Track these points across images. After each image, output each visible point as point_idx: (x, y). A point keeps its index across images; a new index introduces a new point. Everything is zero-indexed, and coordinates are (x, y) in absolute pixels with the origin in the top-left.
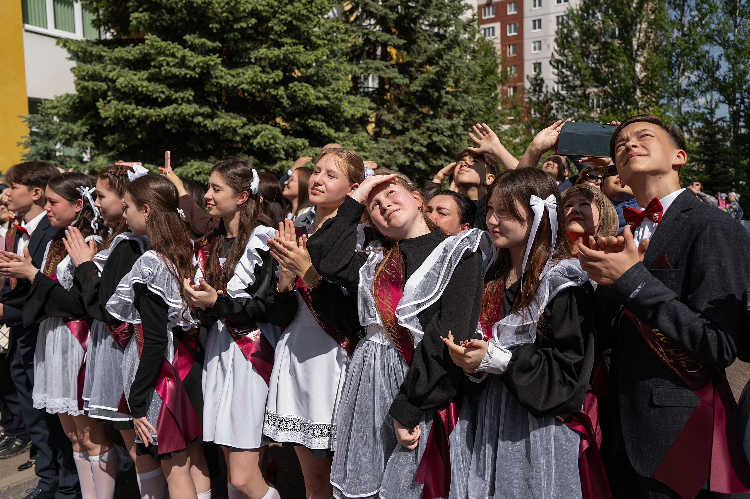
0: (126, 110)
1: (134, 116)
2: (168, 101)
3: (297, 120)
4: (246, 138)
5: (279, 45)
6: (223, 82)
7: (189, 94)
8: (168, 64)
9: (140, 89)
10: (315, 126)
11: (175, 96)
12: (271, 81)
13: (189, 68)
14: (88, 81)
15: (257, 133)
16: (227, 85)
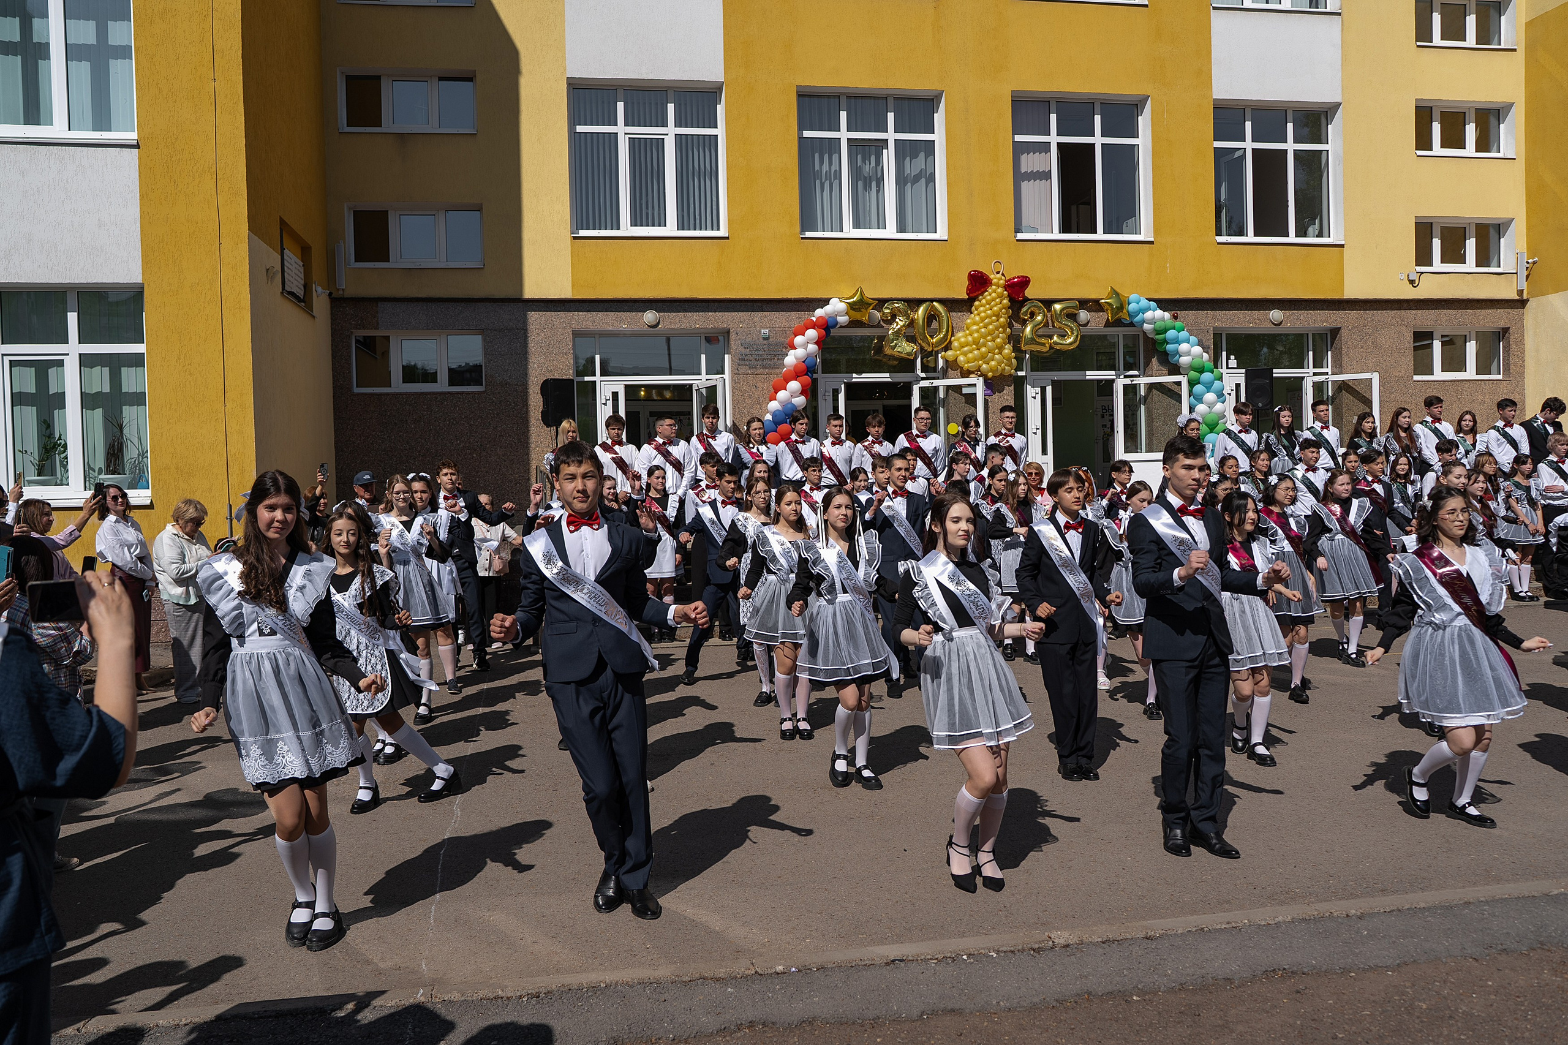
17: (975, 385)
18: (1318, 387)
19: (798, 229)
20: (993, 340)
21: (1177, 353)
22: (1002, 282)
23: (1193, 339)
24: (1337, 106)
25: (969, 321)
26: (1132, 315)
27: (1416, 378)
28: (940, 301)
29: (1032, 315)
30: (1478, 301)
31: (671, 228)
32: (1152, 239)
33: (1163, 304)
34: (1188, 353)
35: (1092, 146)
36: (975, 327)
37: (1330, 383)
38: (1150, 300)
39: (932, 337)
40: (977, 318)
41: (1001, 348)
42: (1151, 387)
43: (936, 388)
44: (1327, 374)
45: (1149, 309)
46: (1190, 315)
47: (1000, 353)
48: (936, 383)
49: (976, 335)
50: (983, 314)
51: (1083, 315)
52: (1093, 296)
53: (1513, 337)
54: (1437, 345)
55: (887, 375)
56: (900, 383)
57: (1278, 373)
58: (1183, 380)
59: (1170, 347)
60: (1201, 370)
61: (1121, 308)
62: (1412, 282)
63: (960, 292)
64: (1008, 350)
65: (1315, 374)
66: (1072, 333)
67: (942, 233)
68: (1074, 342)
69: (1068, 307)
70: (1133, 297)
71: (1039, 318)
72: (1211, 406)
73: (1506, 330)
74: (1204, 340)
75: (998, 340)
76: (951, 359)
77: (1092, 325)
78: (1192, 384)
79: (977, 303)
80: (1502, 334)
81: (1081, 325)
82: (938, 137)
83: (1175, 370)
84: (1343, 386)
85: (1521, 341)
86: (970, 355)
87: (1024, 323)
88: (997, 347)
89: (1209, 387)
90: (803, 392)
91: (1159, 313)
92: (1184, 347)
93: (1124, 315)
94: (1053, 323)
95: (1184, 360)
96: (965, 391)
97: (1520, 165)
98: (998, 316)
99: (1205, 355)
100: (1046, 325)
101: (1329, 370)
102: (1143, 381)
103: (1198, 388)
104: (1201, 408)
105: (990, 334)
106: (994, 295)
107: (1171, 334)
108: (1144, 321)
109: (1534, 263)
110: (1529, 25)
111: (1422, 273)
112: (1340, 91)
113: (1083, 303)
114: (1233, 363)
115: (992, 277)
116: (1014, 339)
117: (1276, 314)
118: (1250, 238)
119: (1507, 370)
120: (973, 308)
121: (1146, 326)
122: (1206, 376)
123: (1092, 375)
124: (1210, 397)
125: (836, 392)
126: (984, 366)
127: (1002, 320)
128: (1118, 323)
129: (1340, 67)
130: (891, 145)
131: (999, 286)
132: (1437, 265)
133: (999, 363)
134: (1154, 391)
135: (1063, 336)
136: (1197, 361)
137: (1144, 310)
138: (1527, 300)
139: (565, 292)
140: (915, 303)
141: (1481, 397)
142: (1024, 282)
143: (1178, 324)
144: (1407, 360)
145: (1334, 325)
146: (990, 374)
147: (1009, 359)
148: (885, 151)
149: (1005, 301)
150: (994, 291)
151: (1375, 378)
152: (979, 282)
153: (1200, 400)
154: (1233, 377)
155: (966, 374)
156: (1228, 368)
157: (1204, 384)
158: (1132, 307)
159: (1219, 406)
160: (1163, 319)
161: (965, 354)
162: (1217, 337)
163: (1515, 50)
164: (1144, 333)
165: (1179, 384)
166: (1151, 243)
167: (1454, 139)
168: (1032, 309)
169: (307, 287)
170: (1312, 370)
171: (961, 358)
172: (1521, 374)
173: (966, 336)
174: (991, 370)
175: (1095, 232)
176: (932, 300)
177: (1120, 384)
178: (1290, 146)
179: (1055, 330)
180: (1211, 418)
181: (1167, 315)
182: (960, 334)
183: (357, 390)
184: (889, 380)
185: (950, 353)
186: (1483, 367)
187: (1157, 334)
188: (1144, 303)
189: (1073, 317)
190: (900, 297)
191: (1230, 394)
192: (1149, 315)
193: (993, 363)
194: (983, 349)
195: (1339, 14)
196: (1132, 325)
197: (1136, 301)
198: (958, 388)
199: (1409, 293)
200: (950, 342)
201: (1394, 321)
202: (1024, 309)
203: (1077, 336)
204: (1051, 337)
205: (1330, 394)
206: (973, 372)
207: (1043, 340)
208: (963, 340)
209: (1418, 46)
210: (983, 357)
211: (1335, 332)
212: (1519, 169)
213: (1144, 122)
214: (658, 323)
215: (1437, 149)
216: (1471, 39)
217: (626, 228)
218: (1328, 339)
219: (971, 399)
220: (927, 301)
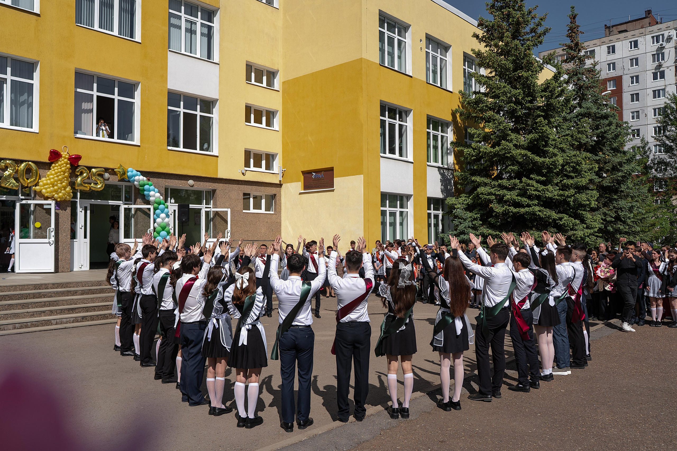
0: (510, 209)
1: (512, 212)
2: (528, 206)
3: (571, 210)
4: (554, 220)
5: (572, 178)
6: (547, 195)
7: (536, 202)
8: (531, 190)
9: (517, 200)
10: (582, 214)
11: (531, 203)
12: (570, 195)
13: (539, 191)
14: (488, 196)
15: (561, 219)
16: (549, 197)
17: (51, 204)
18: (207, 213)
20: (61, 183)
21: (149, 196)
22: (67, 156)
23: (156, 190)
24: (217, 100)
25: (48, 173)
26: (129, 177)
27: (244, 211)
28: (33, 162)
29: (82, 173)
30: (266, 183)
32: (139, 144)
33: (143, 173)
34: (154, 196)
35: (113, 100)
36: (52, 176)
37: (212, 212)
38: (137, 171)
39: (28, 179)
40: (53, 172)
41: (65, 188)
42: (137, 210)
43: (29, 205)
44: (210, 208)
45: (137, 175)
46: (155, 180)
47: (65, 190)
48: (29, 202)
49: (52, 180)
50: (56, 171)
51: (107, 175)
52: (111, 167)
53: (277, 198)
54: (251, 200)
55: (5, 196)
56: (9, 201)
57: (191, 206)
58: (151, 207)
59: (146, 193)
60: (159, 204)
61: (124, 173)
62: (243, 174)
63: (45, 159)
64: (68, 189)
65: (206, 208)
66: (101, 183)
67: (36, 129)
68: (102, 186)
69: (99, 171)
70: (130, 169)
71: (85, 175)
72: (163, 219)
73: (275, 195)
74: (161, 190)
75: (64, 184)
76: (38, 190)
77: (110, 180)
78: (155, 209)
79: (53, 165)
80: (273, 197)
81: (105, 180)
82: (36, 82)
83: (148, 203)
84: (217, 214)
85: (280, 199)
86: (49, 190)
87: (77, 176)
88: (63, 187)
89: (162, 211)
91: (141, 177)
92: (152, 193)
93: (125, 176)
94: (92, 178)
95: (152, 199)
96: (45, 207)
97: (280, 133)
98: (64, 172)
99: (161, 197)
100: (89, 178)
101: (211, 206)
102: (133, 207)
103: (158, 211)
104: (159, 220)
105: (59, 180)
106: (62, 162)
107: (146, 187)
108: (134, 180)
109: (285, 171)
110: (284, 83)
111: (247, 170)
112: (218, 95)
113: (106, 170)
114: (173, 201)
115: (62, 153)
116: (72, 184)
117: (191, 182)
118: (181, 149)
119: (275, 210)
120: (52, 167)
121: (136, 183)
122: (161, 206)
123: (111, 202)
124: (163, 215)
126: (56, 195)
127: (66, 174)
128: (122, 180)
129: (218, 85)
130: (9, 82)
131: (65, 158)
132: (252, 168)
133: (64, 194)
134: (138, 212)
135: (96, 184)
136: (158, 200)
137: (135, 176)
138: (282, 184)
140: (18, 162)
141: (266, 220)
142: (78, 158)
143: (150, 183)
144: (240, 204)
145: (214, 188)
146: (59, 200)
147: (69, 193)
148: (5, 85)
149: (68, 166)
150: (63, 160)
151: (229, 210)
152: (55, 156)
153: (158, 216)
154: (173, 207)
155: (46, 198)
156: (170, 203)
157: (160, 210)
158: (129, 174)
159: (167, 220)
160: (143, 180)
161: (46, 189)
162: (166, 190)
163: (279, 91)
164: (135, 186)
165: (149, 209)
166: (139, 146)
167: (258, 120)
168: (81, 170)
170: (205, 206)
171: (44, 191)
172: (280, 212)
173: (47, 180)
174: (59, 198)
175: (113, 138)
176: (29, 161)
177: (123, 207)
178: (198, 113)
179: (92, 181)
180: (163, 224)
181: (145, 178)
182: (43, 179)
184: (4, 199)
185: (37, 187)
186: (267, 209)
187: (140, 186)
188: (135, 172)
189: (101, 175)
190: (11, 157)
191: (171, 214)
192: (137, 178)
193: (60, 194)
194: (56, 187)
195: (219, 64)
196: (129, 181)
197: (131, 172)
198: (41, 206)
199: (242, 178)
200: (38, 182)
201: (236, 189)
202: (77, 170)
203: (103, 185)
204: (90, 184)
205: (212, 217)
206: (49, 198)
207: (86, 185)
208: (45, 182)
209: (247, 83)
210: (56, 191)
211: (214, 191)
212: (280, 134)
213: (138, 94)
215: (253, 123)
216: (264, 84)
218: (211, 195)
219: (48, 211)
220: (26, 161)
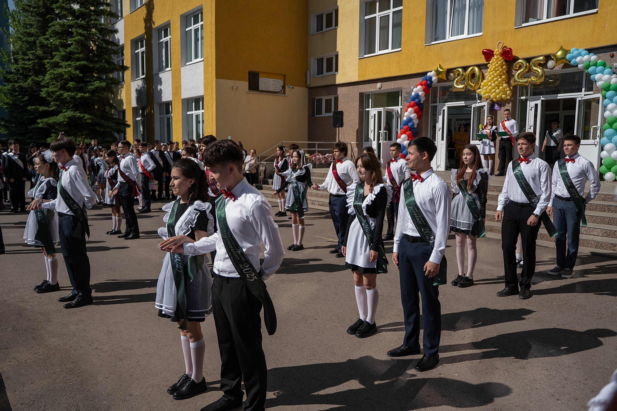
17: (485, 105)
19: (424, 42)
21: (595, 80)
22: (499, 52)
23: (605, 71)
26: (571, 61)
28: (477, 66)
29: (520, 67)
31: (390, 50)
32: (597, 11)
33: (590, 51)
34: (600, 79)
38: (584, 49)
39: (473, 83)
40: (490, 71)
41: (500, 86)
45: (582, 55)
47: (499, 88)
48: (477, 105)
51: (550, 63)
52: (553, 52)
55: (463, 102)
58: (600, 96)
59: (592, 77)
60: (608, 89)
61: (564, 57)
63: (483, 61)
64: (504, 87)
66: (541, 74)
70: (573, 49)
71: (524, 68)
72: (611, 111)
77: (555, 69)
78: (604, 97)
81: (549, 69)
87: (515, 71)
89: (611, 100)
90: (415, 112)
91: (586, 57)
92: (597, 76)
93: (566, 60)
94: (531, 70)
95: (599, 84)
100: (529, 71)
102: (585, 97)
103: (606, 101)
104: (607, 113)
107: (592, 69)
108: (577, 63)
113: (548, 57)
115: (495, 50)
120: (488, 66)
121: (579, 66)
122: (610, 93)
123: (561, 96)
124: (611, 106)
125: (444, 111)
136: (606, 84)
137: (575, 57)
139: (356, 79)
140: (465, 68)
146: (492, 100)
147: (505, 91)
150: (496, 57)
152: (488, 55)
153: (606, 108)
157: (609, 98)
160: (590, 60)
166: (596, 14)
168: (519, 64)
169: (284, 87)
176: (473, 66)
177: (578, 100)
179: (532, 73)
180: (611, 119)
181: (593, 57)
183: (316, 116)
184: (464, 104)
187: (585, 70)
188: (577, 52)
189: (543, 65)
192: (578, 59)
196: (573, 66)
202: (514, 64)
204: (529, 78)
207: (525, 80)
214: (381, 88)
217: (378, 52)
220: (471, 66)
